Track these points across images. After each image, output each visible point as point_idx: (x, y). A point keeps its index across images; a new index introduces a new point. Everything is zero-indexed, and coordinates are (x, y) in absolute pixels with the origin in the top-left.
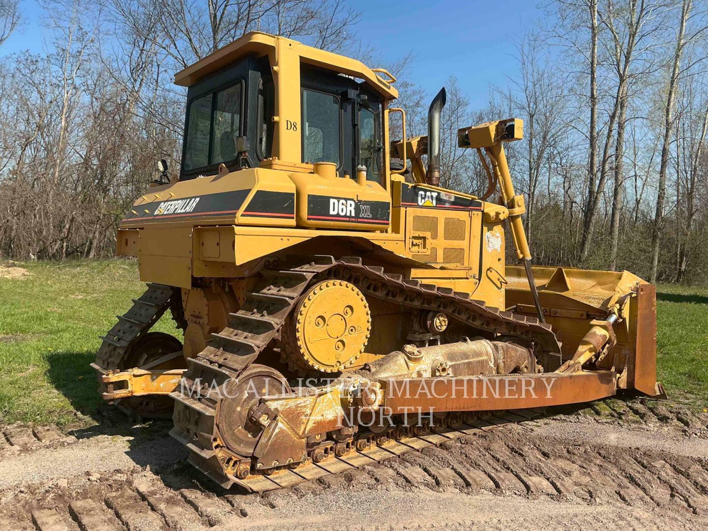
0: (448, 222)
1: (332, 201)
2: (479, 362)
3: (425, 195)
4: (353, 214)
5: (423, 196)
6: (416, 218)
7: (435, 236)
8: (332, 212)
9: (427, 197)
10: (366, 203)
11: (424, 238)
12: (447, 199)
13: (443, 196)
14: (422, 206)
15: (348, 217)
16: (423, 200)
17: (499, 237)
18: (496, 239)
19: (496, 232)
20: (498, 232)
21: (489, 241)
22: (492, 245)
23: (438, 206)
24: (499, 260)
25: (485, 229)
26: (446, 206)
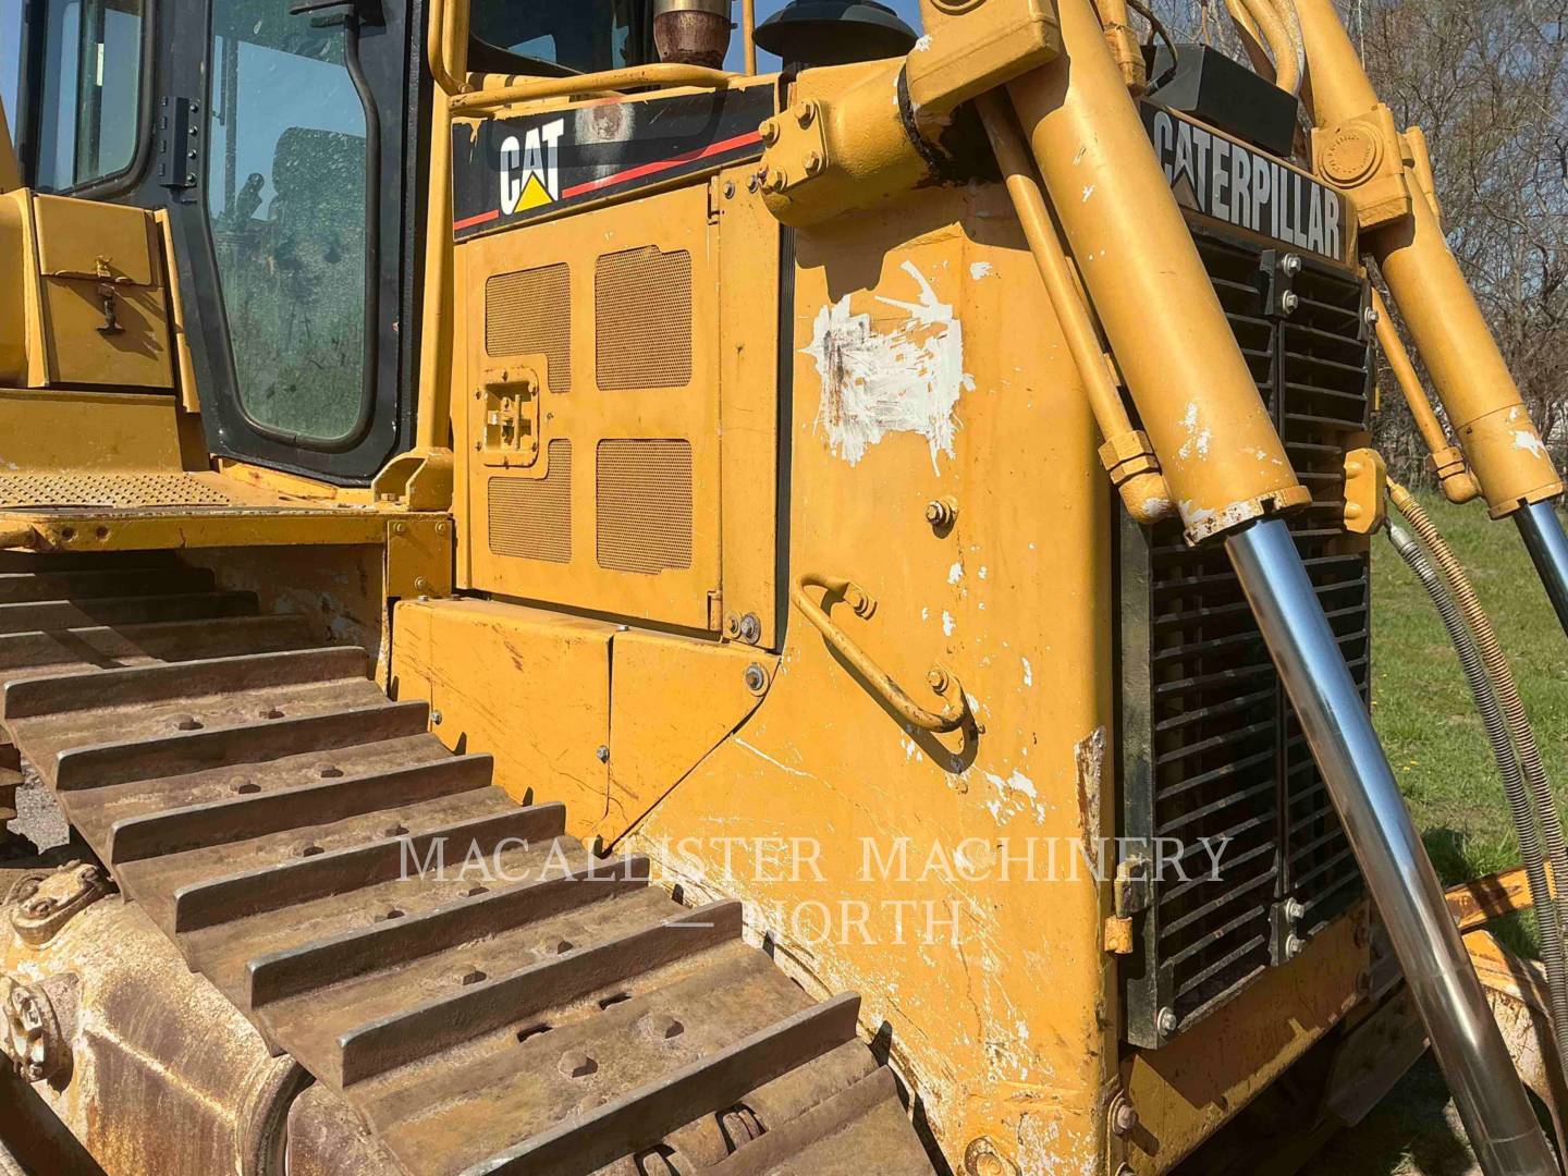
0: (609, 275)
2: (191, 1110)
3: (522, 153)
5: (515, 164)
7: (560, 381)
9: (527, 159)
11: (525, 389)
12: (604, 138)
13: (591, 134)
14: (517, 216)
16: (516, 183)
17: (937, 330)
18: (911, 351)
19: (913, 294)
20: (928, 295)
21: (841, 372)
22: (870, 401)
23: (567, 193)
24: (942, 525)
25: (810, 281)
26: (599, 183)
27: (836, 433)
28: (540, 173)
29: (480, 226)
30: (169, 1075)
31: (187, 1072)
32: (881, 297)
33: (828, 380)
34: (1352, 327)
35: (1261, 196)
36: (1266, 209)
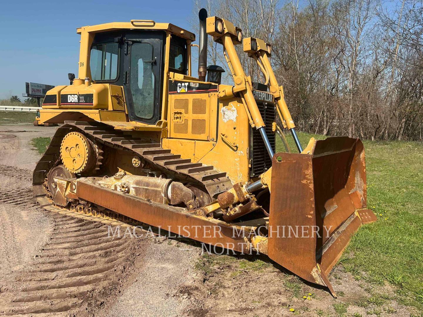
0: (195, 101)
1: (69, 96)
3: (181, 85)
4: (77, 101)
5: (180, 87)
6: (176, 101)
7: (187, 112)
8: (69, 101)
9: (182, 86)
10: (82, 95)
11: (181, 113)
12: (194, 86)
13: (192, 85)
14: (180, 93)
15: (75, 103)
16: (180, 89)
17: (234, 110)
18: (232, 112)
19: (232, 107)
20: (233, 107)
21: (224, 114)
22: (227, 116)
23: (188, 91)
24: (235, 128)
25: (221, 105)
26: (193, 91)
27: (224, 120)
28: (184, 88)
29: (173, 93)
30: (149, 188)
31: (152, 187)
32: (228, 107)
33: (223, 114)
34: (273, 109)
35: (263, 97)
36: (264, 98)
